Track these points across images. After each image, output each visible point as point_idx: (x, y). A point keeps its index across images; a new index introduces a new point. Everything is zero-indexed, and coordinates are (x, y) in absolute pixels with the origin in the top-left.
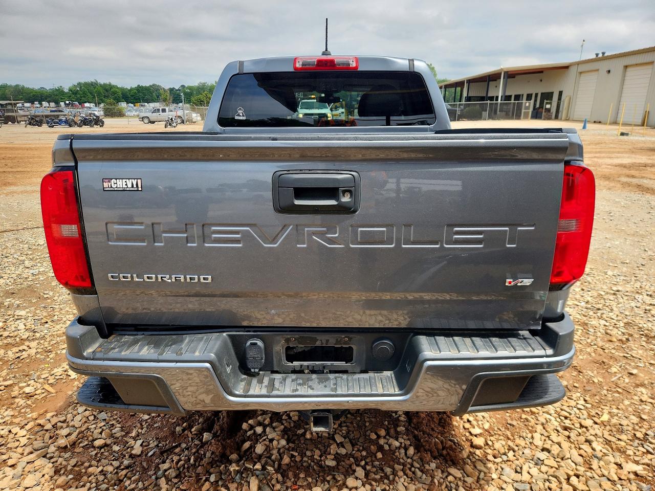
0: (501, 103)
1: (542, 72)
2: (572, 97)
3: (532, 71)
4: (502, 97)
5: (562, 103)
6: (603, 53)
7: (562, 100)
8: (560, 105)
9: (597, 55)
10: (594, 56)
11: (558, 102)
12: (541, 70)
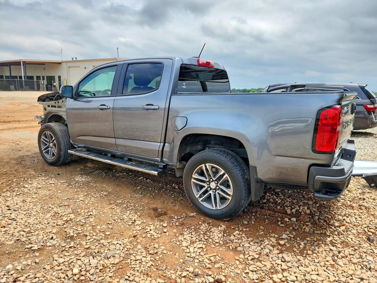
0: (24, 80)
1: (44, 64)
2: (67, 79)
3: (38, 63)
4: (24, 76)
5: (62, 83)
6: (76, 58)
7: (62, 81)
8: (61, 83)
9: (73, 59)
10: (71, 60)
11: (59, 82)
12: (44, 63)
